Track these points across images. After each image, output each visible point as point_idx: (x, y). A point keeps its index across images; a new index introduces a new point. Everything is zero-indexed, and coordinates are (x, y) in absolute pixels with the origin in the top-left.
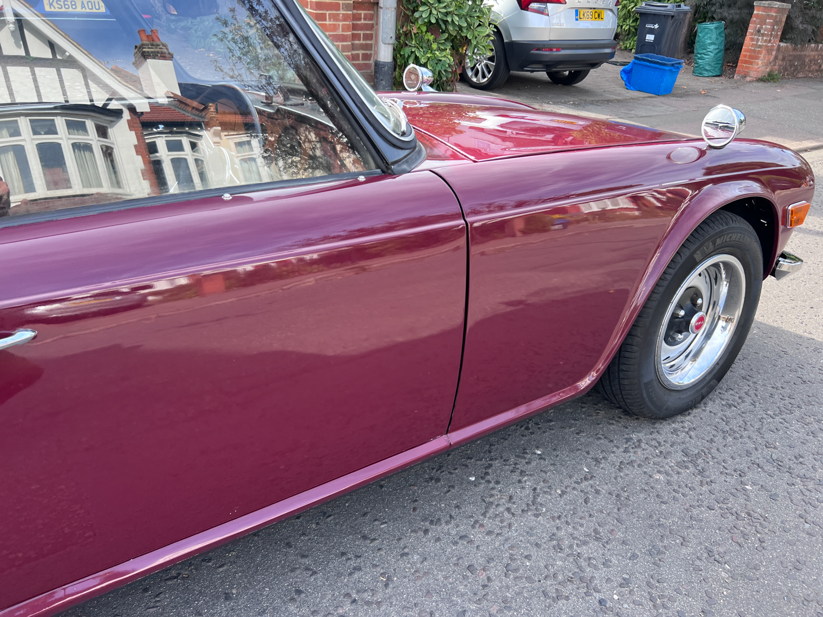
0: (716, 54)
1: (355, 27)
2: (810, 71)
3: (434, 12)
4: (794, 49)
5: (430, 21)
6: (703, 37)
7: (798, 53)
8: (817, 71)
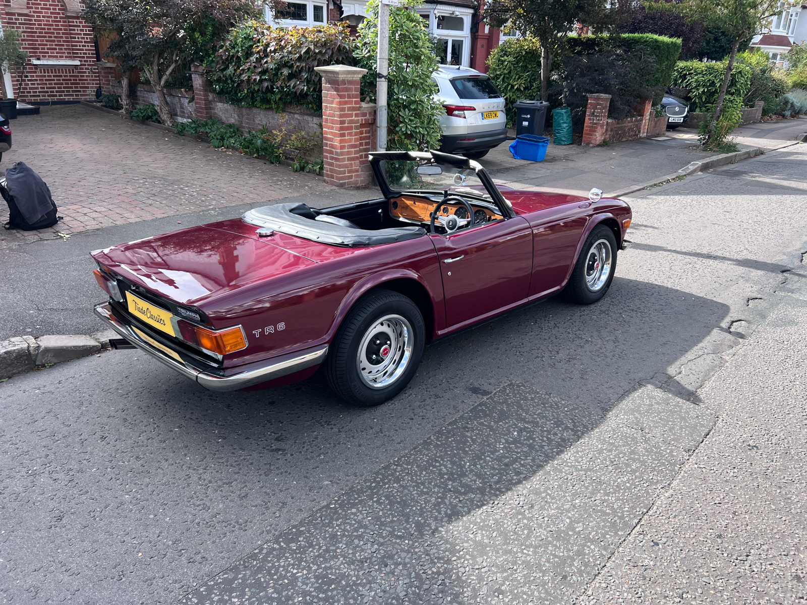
0: (568, 129)
1: (361, 139)
2: (630, 136)
3: (409, 127)
4: (618, 123)
5: (406, 132)
6: (558, 118)
7: (620, 125)
8: (634, 135)
